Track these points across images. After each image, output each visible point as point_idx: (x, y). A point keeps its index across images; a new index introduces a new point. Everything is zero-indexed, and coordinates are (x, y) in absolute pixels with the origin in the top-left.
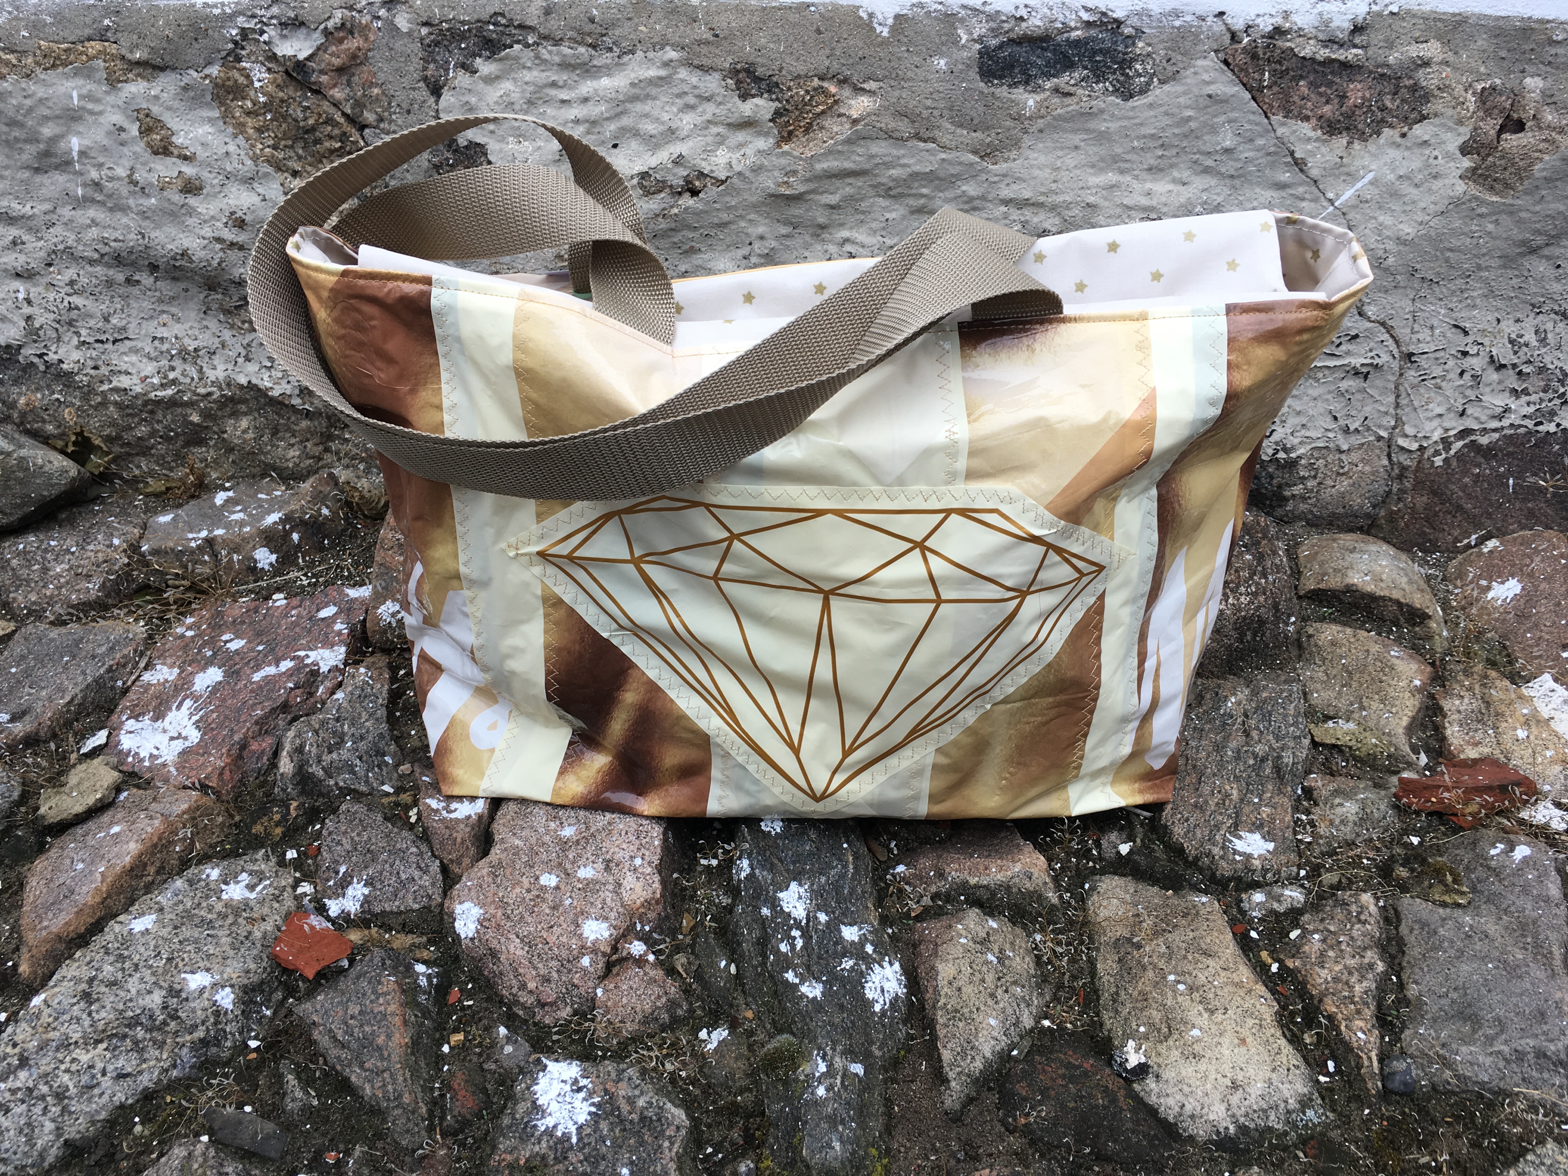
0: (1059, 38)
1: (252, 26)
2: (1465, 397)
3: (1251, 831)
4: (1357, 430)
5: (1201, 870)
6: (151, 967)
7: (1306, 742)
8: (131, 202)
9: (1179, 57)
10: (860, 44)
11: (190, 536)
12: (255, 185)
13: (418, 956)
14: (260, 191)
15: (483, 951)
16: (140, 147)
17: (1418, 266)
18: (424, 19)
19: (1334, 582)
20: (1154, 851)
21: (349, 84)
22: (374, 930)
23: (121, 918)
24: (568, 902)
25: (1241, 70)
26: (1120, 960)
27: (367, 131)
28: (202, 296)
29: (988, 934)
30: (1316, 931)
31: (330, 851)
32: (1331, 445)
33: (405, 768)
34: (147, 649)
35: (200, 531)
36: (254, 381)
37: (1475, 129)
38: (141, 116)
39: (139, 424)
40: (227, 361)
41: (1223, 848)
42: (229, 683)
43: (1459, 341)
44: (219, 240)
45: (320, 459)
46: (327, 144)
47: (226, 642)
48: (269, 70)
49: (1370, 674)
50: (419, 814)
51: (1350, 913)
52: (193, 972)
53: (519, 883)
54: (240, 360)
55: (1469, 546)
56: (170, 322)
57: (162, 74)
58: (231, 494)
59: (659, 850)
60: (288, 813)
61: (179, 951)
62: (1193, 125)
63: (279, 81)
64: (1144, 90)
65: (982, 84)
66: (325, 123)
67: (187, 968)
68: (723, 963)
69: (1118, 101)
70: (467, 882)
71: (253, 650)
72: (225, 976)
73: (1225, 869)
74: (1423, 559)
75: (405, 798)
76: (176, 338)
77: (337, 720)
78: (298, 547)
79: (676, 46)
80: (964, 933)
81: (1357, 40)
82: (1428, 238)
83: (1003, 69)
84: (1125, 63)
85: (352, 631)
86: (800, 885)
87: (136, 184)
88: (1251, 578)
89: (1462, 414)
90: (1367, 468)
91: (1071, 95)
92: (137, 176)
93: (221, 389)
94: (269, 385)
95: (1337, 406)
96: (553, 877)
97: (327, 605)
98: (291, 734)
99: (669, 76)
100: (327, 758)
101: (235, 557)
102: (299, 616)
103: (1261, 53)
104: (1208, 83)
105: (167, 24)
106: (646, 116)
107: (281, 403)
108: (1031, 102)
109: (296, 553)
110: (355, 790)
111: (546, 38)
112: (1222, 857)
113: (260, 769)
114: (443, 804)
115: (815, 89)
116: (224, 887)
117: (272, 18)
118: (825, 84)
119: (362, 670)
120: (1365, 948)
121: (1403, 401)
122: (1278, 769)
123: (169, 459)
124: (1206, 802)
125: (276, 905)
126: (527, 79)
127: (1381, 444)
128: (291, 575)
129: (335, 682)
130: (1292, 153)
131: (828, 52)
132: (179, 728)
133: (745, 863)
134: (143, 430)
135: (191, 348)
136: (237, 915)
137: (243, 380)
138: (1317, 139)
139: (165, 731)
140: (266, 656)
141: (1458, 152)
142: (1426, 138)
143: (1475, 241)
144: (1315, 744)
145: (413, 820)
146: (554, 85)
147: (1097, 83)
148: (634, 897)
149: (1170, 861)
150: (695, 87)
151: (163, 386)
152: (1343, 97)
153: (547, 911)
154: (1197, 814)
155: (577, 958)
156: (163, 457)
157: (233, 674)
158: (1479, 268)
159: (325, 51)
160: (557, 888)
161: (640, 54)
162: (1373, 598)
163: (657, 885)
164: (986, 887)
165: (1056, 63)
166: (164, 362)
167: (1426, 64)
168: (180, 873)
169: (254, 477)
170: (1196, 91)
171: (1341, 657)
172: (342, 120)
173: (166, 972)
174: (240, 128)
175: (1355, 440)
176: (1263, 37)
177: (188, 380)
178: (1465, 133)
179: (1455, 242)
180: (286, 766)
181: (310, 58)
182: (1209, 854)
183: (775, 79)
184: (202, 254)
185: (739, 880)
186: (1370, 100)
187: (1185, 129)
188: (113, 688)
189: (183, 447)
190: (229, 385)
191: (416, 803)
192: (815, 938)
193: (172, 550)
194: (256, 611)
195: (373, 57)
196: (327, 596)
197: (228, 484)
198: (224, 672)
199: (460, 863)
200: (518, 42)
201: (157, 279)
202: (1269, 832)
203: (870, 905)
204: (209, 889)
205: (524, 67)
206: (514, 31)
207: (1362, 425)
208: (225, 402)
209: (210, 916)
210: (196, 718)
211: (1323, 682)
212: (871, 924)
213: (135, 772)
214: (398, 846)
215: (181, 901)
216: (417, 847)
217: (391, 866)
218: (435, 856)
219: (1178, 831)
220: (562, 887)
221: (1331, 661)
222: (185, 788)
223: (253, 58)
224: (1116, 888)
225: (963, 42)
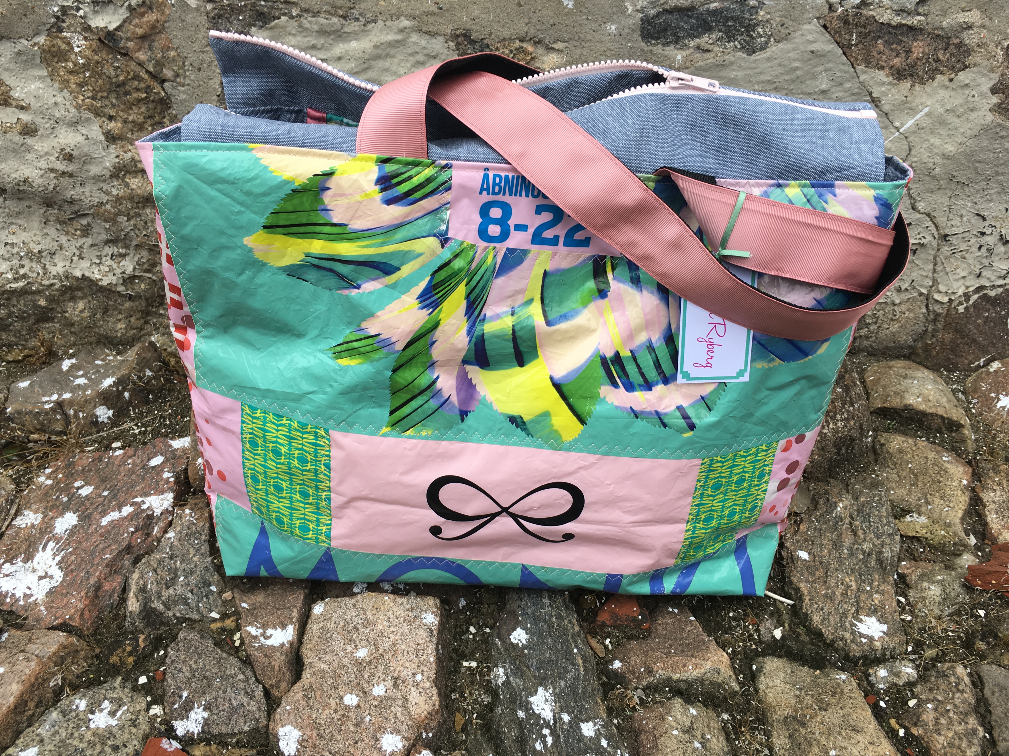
0: (701, 9)
1: (70, 4)
2: (982, 264)
3: (868, 615)
4: (908, 290)
5: (837, 651)
7: (898, 538)
9: (791, 23)
10: (551, 14)
11: (45, 399)
12: (79, 127)
14: (84, 131)
17: (955, 174)
19: (895, 402)
20: (799, 634)
21: (150, 48)
22: (214, 747)
23: (10, 751)
24: (367, 719)
25: (836, 32)
26: (790, 736)
27: (166, 85)
28: (42, 211)
29: (692, 722)
30: (928, 701)
31: (173, 677)
32: (889, 301)
33: (227, 595)
34: (16, 497)
35: (52, 394)
36: (87, 274)
37: (1002, 75)
40: (64, 260)
41: (852, 633)
42: (82, 527)
43: (980, 225)
44: (52, 170)
45: (141, 329)
46: (135, 95)
47: (78, 488)
48: (86, 38)
49: (931, 476)
50: (241, 638)
51: (950, 683)
53: (327, 705)
54: (75, 258)
55: (979, 367)
56: (19, 231)
58: (74, 361)
59: (434, 666)
60: (138, 645)
62: (799, 73)
63: (94, 46)
64: (763, 48)
65: (643, 44)
66: (133, 79)
69: (744, 55)
70: (286, 706)
71: (100, 495)
73: (855, 651)
74: (948, 377)
75: (229, 623)
76: (24, 243)
77: (171, 558)
78: (130, 403)
79: (409, 17)
80: (674, 724)
81: (921, 10)
82: (964, 154)
83: (659, 32)
84: (750, 27)
85: (177, 477)
86: (546, 689)
88: (843, 407)
89: (979, 275)
90: (912, 315)
91: (708, 51)
93: (61, 281)
94: (99, 277)
96: (354, 696)
97: (155, 455)
98: (135, 576)
99: (404, 40)
100: (165, 594)
101: (81, 415)
102: (134, 464)
103: (851, 19)
104: (811, 42)
106: (387, 70)
107: (110, 290)
108: (679, 57)
109: (128, 407)
110: (189, 619)
111: (307, 11)
112: (852, 641)
113: (112, 604)
114: (260, 631)
115: (517, 49)
116: (91, 716)
118: (524, 45)
119: (187, 511)
120: (966, 714)
121: (939, 268)
122: (880, 561)
123: (24, 333)
124: (833, 593)
125: (134, 730)
126: (293, 43)
127: (922, 298)
128: (125, 426)
129: (166, 522)
130: (870, 94)
131: (526, 20)
132: (45, 567)
133: (501, 671)
135: (36, 251)
136: (104, 744)
137: (78, 274)
138: (890, 83)
139: (34, 571)
140: (110, 501)
141: (989, 92)
142: (967, 82)
143: (996, 155)
144: (902, 536)
145: (237, 644)
146: (314, 48)
147: (729, 42)
148: (419, 711)
149: (812, 644)
150: (424, 48)
151: (16, 280)
152: (909, 52)
153: (352, 728)
154: (829, 604)
156: (20, 332)
157: (85, 519)
158: (997, 173)
159: (130, 23)
160: (358, 706)
161: (380, 22)
162: (924, 414)
163: (435, 698)
164: (686, 681)
165: (698, 27)
166: (15, 262)
167: (970, 27)
168: (54, 705)
169: (91, 344)
170: (802, 48)
171: (908, 463)
172: (146, 76)
174: (65, 83)
175: (905, 296)
176: (853, 7)
177: (35, 275)
178: (995, 77)
179: (982, 156)
180: (133, 604)
181: (118, 29)
182: (842, 639)
183: (486, 42)
184: (39, 181)
185: (497, 685)
186: (928, 54)
187: (793, 76)
189: (34, 324)
190: (67, 277)
191: (238, 628)
192: (562, 737)
193: (31, 412)
194: (100, 459)
195: (169, 27)
196: (155, 447)
197: (71, 351)
198: (78, 516)
199: (278, 687)
200: (285, 14)
201: (5, 199)
202: (882, 616)
203: (599, 701)
204: (79, 719)
205: (290, 34)
206: (281, 6)
207: (910, 286)
208: (65, 290)
209: (81, 745)
210: (58, 558)
211: (896, 482)
212: (602, 718)
213: (11, 613)
214: (228, 672)
215: (57, 732)
216: (243, 673)
217: (225, 692)
218: (257, 680)
219: (816, 618)
220: (362, 705)
221: (901, 465)
222: (53, 628)
223: (72, 29)
224: (777, 669)
225: (629, 11)
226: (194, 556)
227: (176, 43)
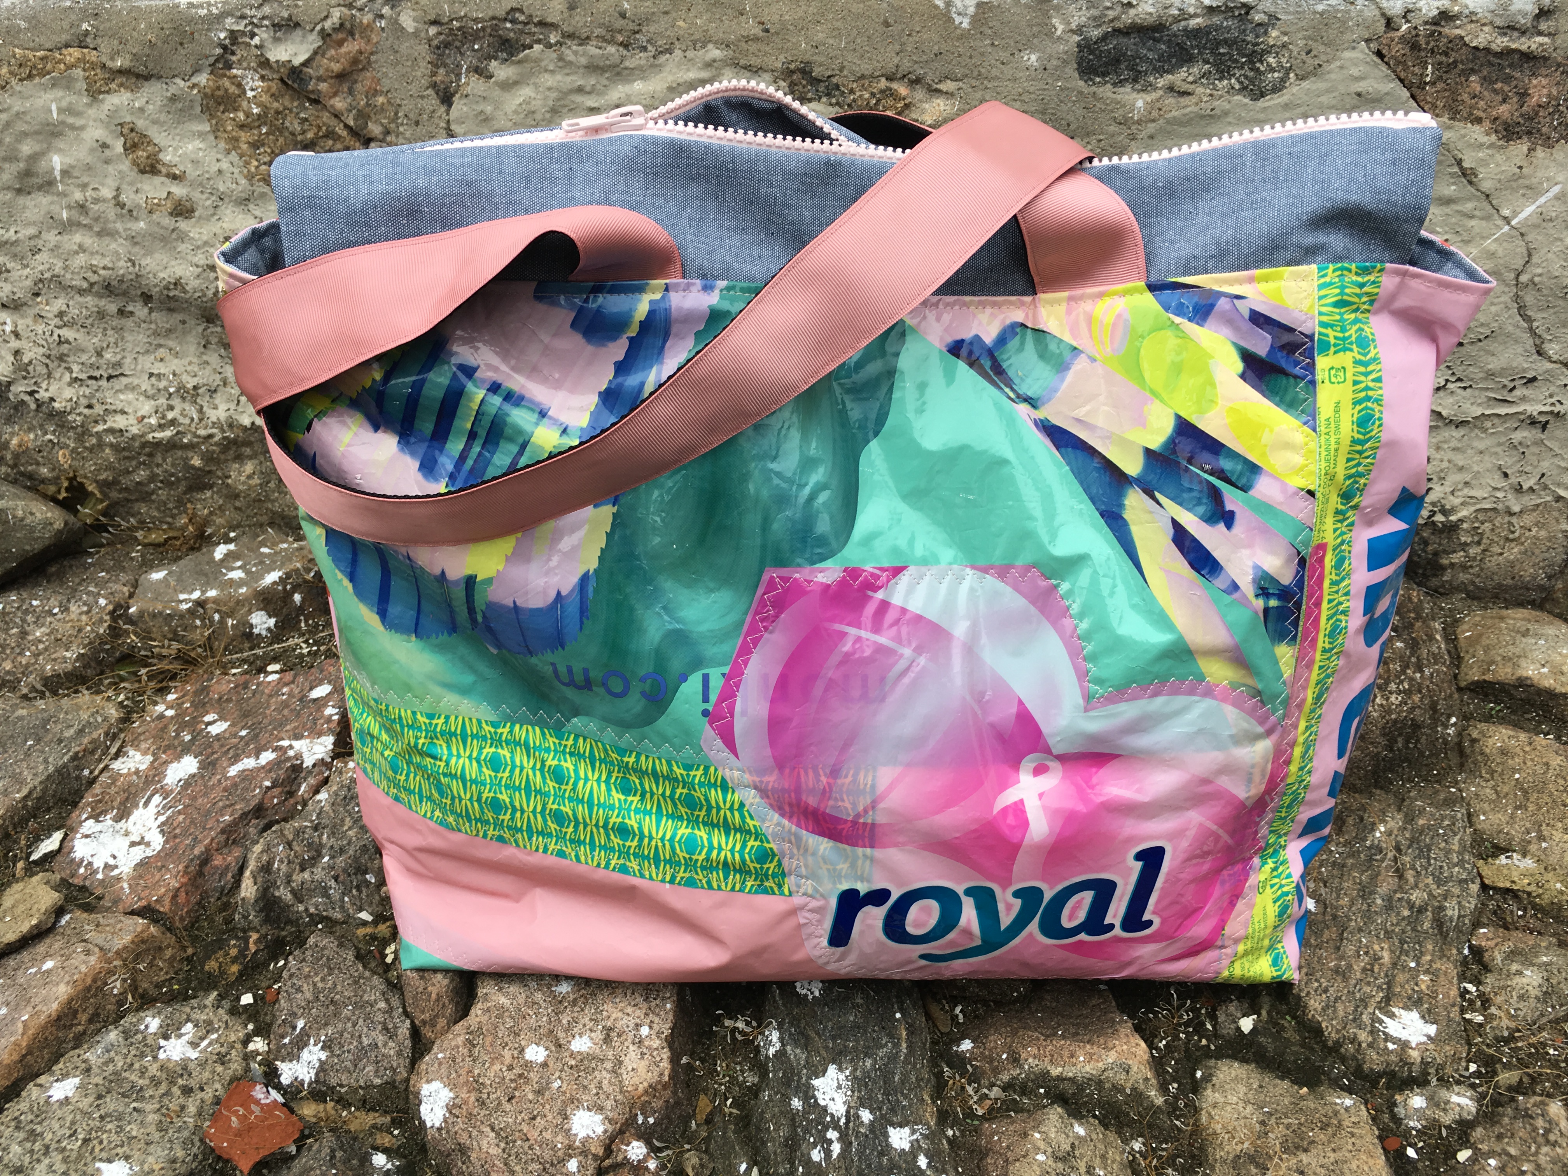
0: (1175, 28)
1: (241, 28)
3: (1406, 1008)
4: (1531, 489)
5: (1343, 1060)
6: (64, 1149)
7: (1475, 888)
8: (119, 226)
9: (1322, 48)
10: (935, 38)
11: (182, 597)
12: (251, 207)
13: (379, 1142)
14: (257, 213)
15: (450, 1145)
16: (125, 166)
18: (432, 17)
19: (1503, 674)
20: (1283, 1028)
21: (351, 92)
22: (330, 1105)
23: (42, 1080)
24: (556, 1085)
25: (1399, 63)
27: (373, 145)
28: (200, 329)
29: (1073, 1146)
30: (1492, 1154)
31: (289, 999)
32: (1500, 507)
34: (121, 730)
35: (193, 590)
38: (125, 131)
39: (137, 467)
40: (229, 400)
41: (1372, 1032)
42: (203, 777)
47: (208, 724)
48: (263, 78)
49: (1551, 795)
50: (396, 952)
51: (1534, 1129)
52: (109, 1161)
53: (499, 1057)
54: (244, 399)
56: (168, 358)
57: (146, 84)
58: (232, 547)
59: (671, 1017)
60: (247, 948)
61: (99, 1129)
63: (273, 90)
64: (1277, 88)
65: (1081, 83)
66: (326, 136)
67: (104, 1155)
68: (743, 1167)
69: (1247, 101)
70: (438, 1053)
71: (235, 735)
72: (146, 1167)
73: (1374, 1061)
75: (384, 929)
76: (174, 375)
77: (316, 828)
78: (301, 609)
79: (719, 44)
80: (1042, 1145)
81: (1543, 26)
83: (1106, 64)
84: (1255, 56)
86: (840, 1069)
87: (122, 206)
88: (1403, 672)
90: (1543, 533)
91: (1189, 94)
92: (123, 198)
93: (224, 431)
95: (1507, 461)
96: (541, 1049)
97: (320, 683)
98: (258, 848)
100: (298, 878)
101: (230, 622)
102: (290, 694)
103: (1422, 41)
104: (1357, 79)
105: (150, 26)
108: (1140, 104)
109: (298, 616)
110: (327, 918)
111: (571, 36)
112: (1370, 1045)
113: (223, 888)
115: (882, 92)
116: (162, 1042)
117: (263, 18)
118: (894, 86)
122: (1439, 923)
123: (171, 506)
124: (1350, 966)
125: (219, 1069)
126: (549, 84)
127: (1558, 505)
128: (291, 642)
129: (320, 778)
130: (1459, 162)
131: (897, 47)
132: (142, 830)
133: (775, 1036)
134: (142, 474)
135: (190, 386)
136: (172, 1083)
137: (247, 422)
138: (1492, 146)
140: (247, 744)
144: (1484, 887)
145: (389, 960)
146: (580, 90)
147: (1220, 79)
148: (636, 1080)
149: (1303, 1045)
151: (162, 427)
152: (1524, 95)
153: (531, 1096)
154: (1339, 984)
155: (562, 1161)
156: (165, 504)
157: (208, 766)
159: (323, 56)
160: (545, 1065)
161: (678, 53)
162: (1551, 694)
163: (665, 1065)
164: (1072, 1080)
165: (1170, 56)
166: (162, 401)
168: (116, 1022)
169: (261, 525)
170: (1342, 89)
171: (1514, 771)
172: (344, 133)
173: (80, 1157)
174: (234, 142)
175: (1530, 501)
176: (1426, 23)
177: (187, 421)
180: (248, 889)
181: (306, 63)
182: (1354, 1040)
183: (835, 80)
184: (195, 283)
185: (767, 1057)
186: (1559, 97)
188: (78, 778)
189: (185, 493)
190: (231, 426)
191: (394, 937)
192: (855, 1144)
193: (160, 613)
194: (246, 686)
195: (376, 62)
196: (322, 671)
197: (232, 535)
198: (200, 762)
199: (433, 1025)
200: (539, 41)
201: (151, 310)
202: (1429, 1011)
203: (926, 1097)
204: (146, 1045)
205: (546, 71)
206: (534, 30)
207: (1538, 483)
208: (228, 445)
209: (141, 1082)
210: (162, 819)
211: (1491, 801)
212: (927, 1124)
213: (83, 889)
214: (366, 998)
215: (112, 1060)
216: (387, 1001)
217: (354, 1026)
218: (406, 1014)
219: (1315, 1004)
220: (551, 1063)
221: (1501, 774)
222: (133, 913)
223: (245, 64)
224: (1236, 1080)
225: (1059, 33)
226: (350, 828)
227: (386, 84)
